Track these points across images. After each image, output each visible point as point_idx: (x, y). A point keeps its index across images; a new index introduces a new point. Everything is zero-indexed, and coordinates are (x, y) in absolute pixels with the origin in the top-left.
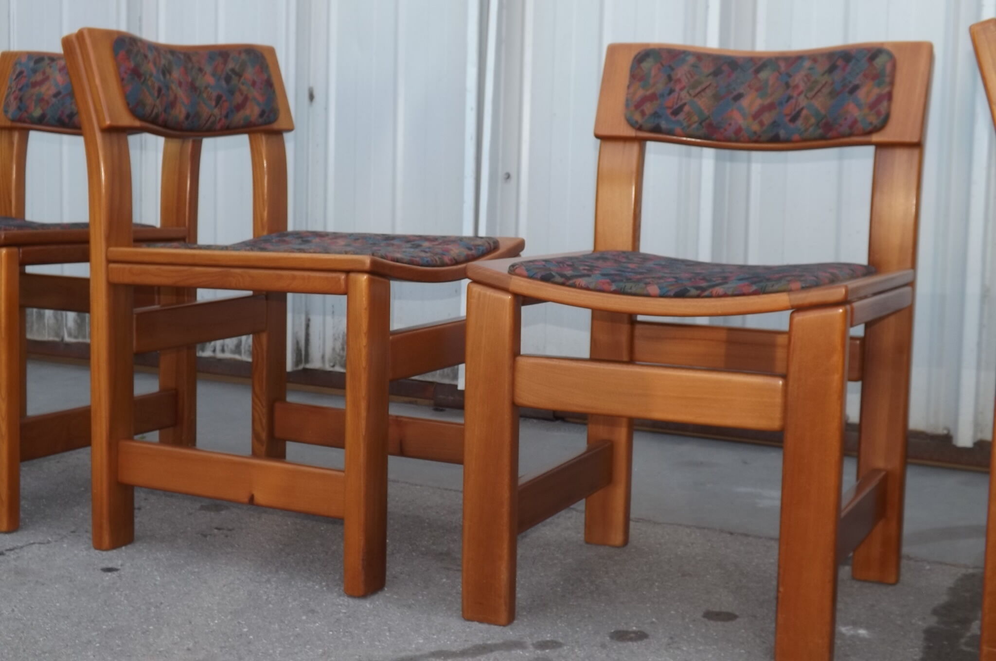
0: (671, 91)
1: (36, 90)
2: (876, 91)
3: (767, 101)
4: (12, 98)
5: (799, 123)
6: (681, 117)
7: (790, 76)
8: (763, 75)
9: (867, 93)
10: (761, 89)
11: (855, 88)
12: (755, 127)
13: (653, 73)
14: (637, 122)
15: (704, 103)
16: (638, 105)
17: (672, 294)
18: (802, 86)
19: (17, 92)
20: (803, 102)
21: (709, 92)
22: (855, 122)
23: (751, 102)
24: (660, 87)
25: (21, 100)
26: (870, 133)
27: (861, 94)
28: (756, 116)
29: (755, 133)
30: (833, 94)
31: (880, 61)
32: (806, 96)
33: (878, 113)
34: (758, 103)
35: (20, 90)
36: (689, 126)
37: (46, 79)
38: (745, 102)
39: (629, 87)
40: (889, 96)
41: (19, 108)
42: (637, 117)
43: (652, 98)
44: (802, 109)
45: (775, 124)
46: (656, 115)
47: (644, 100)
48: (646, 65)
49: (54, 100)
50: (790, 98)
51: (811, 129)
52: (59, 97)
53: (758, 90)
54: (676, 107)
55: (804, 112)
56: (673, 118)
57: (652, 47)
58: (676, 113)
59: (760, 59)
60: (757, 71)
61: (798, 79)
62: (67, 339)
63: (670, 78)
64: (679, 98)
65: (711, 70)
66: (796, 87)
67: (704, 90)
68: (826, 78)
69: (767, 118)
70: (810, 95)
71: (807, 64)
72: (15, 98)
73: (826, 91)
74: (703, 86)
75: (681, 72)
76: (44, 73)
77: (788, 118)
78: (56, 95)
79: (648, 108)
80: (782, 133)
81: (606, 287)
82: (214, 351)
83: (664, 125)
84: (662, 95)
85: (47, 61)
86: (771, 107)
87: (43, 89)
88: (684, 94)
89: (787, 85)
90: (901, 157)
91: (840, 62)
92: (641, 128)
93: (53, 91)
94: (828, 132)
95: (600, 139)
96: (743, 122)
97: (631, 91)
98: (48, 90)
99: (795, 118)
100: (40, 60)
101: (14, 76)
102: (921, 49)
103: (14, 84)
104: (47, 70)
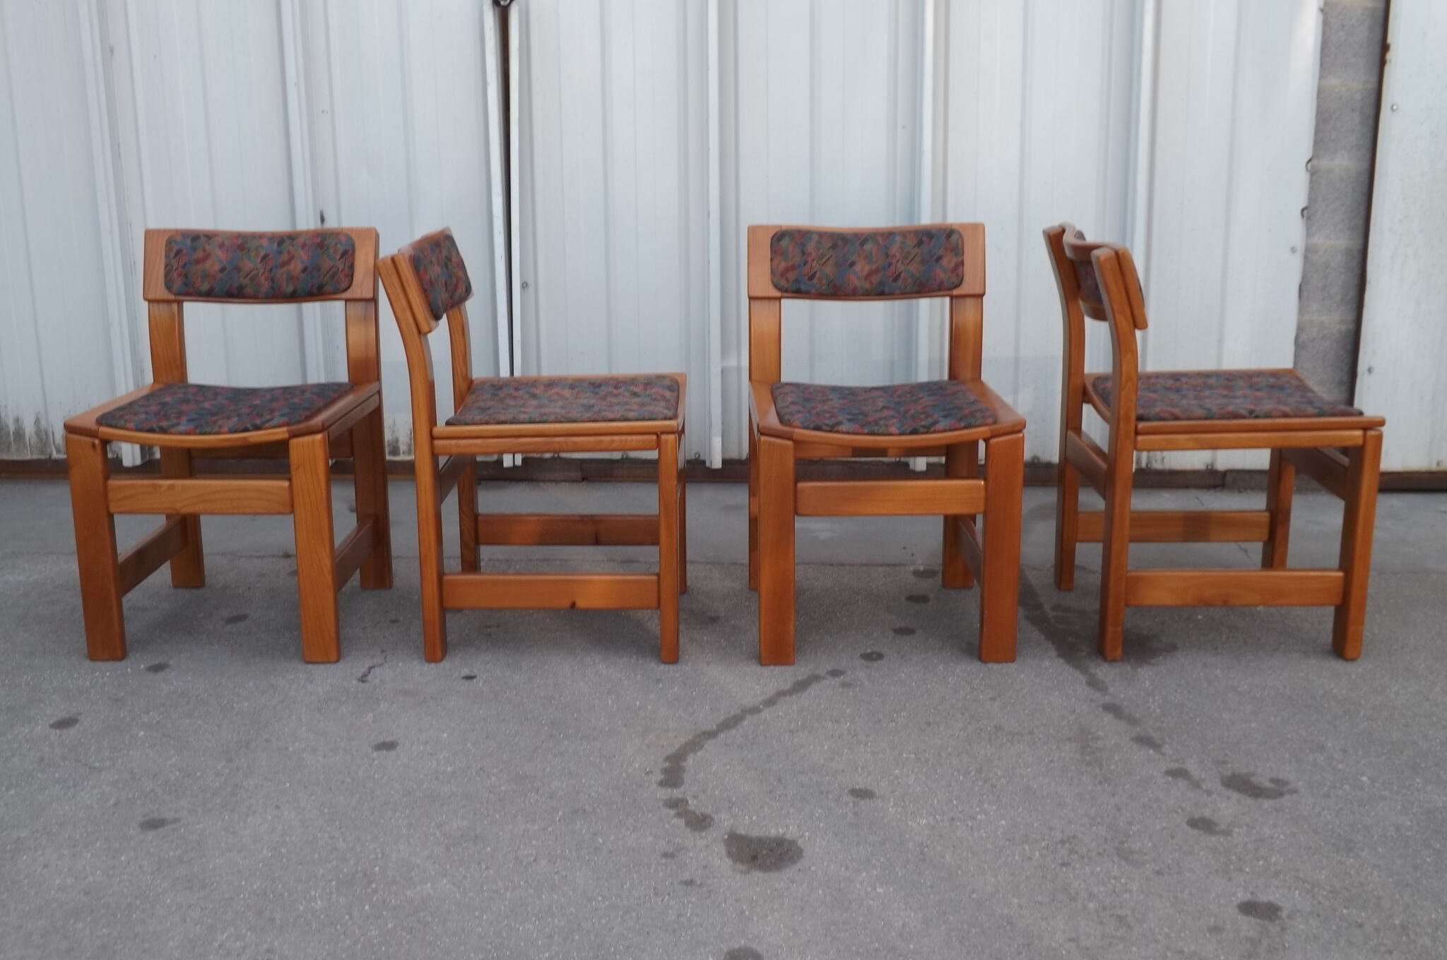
0: (806, 263)
1: (200, 266)
2: (954, 260)
3: (874, 267)
4: (175, 275)
5: (900, 282)
6: (815, 281)
7: (887, 247)
8: (868, 246)
9: (948, 261)
10: (868, 258)
11: (939, 258)
12: (867, 285)
13: (790, 249)
14: (783, 287)
15: (829, 270)
16: (783, 274)
17: (908, 431)
18: (898, 255)
19: (180, 269)
20: (901, 267)
21: (831, 262)
22: (942, 282)
23: (862, 268)
24: (798, 259)
25: (186, 276)
26: (951, 289)
27: (944, 262)
28: (868, 277)
29: (867, 290)
30: (923, 262)
31: (954, 238)
32: (902, 263)
33: (957, 275)
34: (867, 269)
35: (184, 266)
36: (821, 287)
37: (208, 256)
38: (858, 268)
39: (771, 260)
40: (962, 263)
41: (186, 284)
42: (783, 283)
43: (793, 268)
44: (901, 273)
45: (881, 283)
46: (797, 281)
47: (787, 270)
48: (784, 243)
49: (221, 275)
50: (890, 265)
51: (909, 287)
52: (226, 272)
53: (865, 258)
54: (810, 274)
55: (903, 275)
56: (809, 283)
57: (784, 228)
58: (811, 278)
59: (862, 234)
60: (863, 243)
61: (894, 249)
62: (55, 455)
63: (803, 253)
64: (812, 268)
65: (830, 245)
66: (894, 256)
67: (828, 260)
68: (916, 250)
69: (875, 279)
70: (906, 262)
71: (898, 239)
72: (180, 275)
73: (918, 259)
74: (827, 257)
75: (811, 247)
76: (204, 250)
77: (891, 279)
78: (222, 270)
79: (792, 276)
80: (887, 290)
81: (860, 430)
83: (803, 287)
84: (800, 266)
85: (203, 239)
86: (877, 271)
87: (208, 265)
88: (814, 264)
89: (887, 255)
90: (970, 303)
91: (925, 239)
92: (786, 291)
93: (217, 267)
94: (922, 289)
95: (751, 298)
96: (857, 283)
97: (775, 262)
98: (213, 266)
99: (896, 279)
100: (196, 238)
101: (173, 254)
102: (978, 229)
103: (174, 262)
104: (208, 248)
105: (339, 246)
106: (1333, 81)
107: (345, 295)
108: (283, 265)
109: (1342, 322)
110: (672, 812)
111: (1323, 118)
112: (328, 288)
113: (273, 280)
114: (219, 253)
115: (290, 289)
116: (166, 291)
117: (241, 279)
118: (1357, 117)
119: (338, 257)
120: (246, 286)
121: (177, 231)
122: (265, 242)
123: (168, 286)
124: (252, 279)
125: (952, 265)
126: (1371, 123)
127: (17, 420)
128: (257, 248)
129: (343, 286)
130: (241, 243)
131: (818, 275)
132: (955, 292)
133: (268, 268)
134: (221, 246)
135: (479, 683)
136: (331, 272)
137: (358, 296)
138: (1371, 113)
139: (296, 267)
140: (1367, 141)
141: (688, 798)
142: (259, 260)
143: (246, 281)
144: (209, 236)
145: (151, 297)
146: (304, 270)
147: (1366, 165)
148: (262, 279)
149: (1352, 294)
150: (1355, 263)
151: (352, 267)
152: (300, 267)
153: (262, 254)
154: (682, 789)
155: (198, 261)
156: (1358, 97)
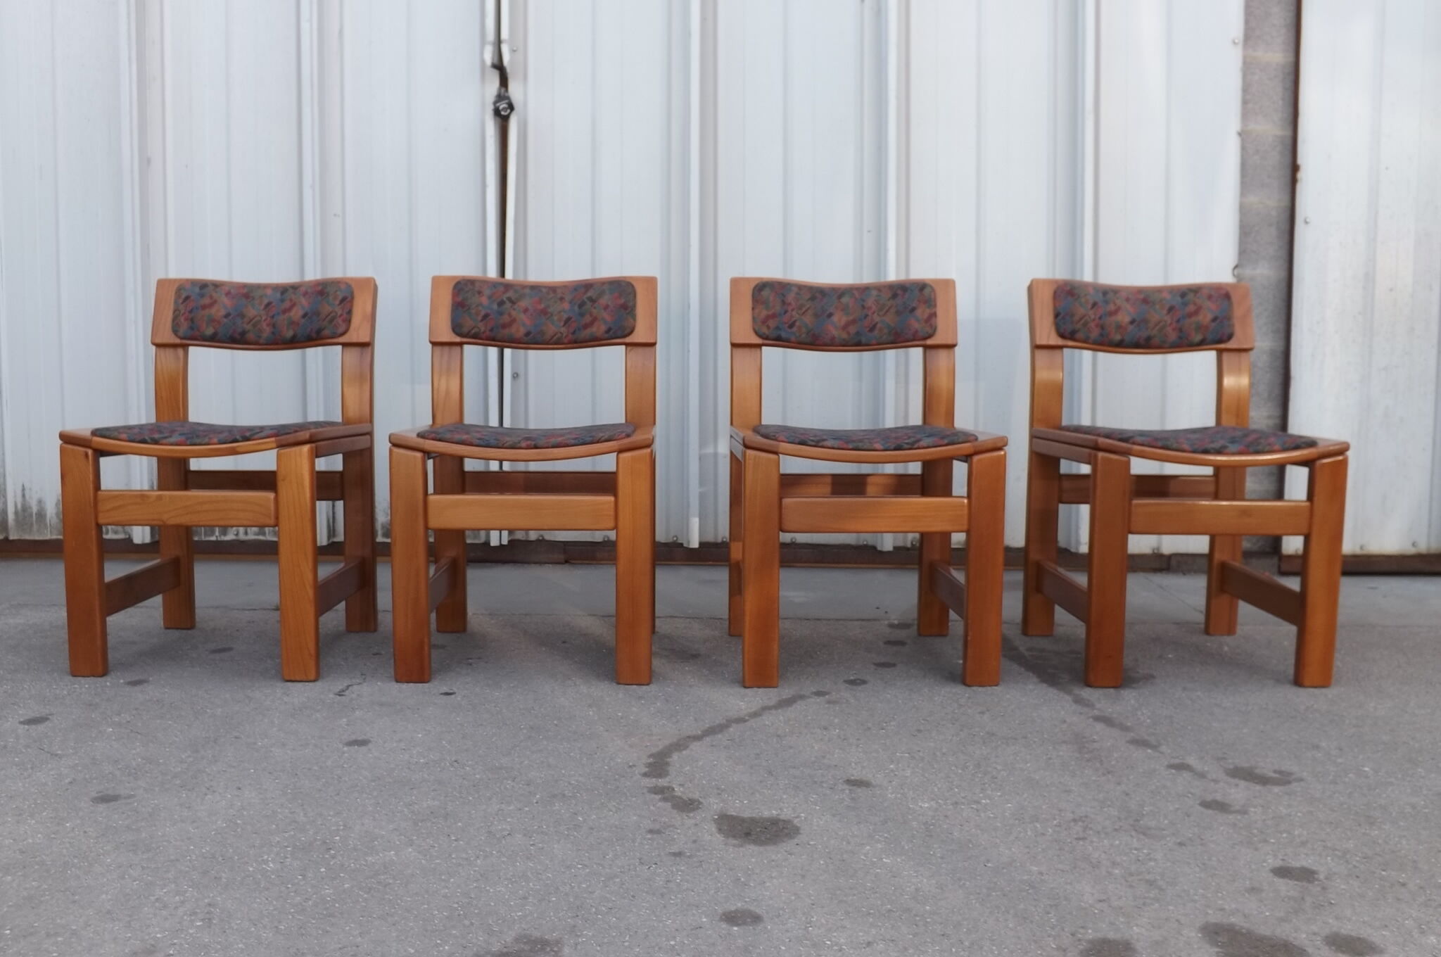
0: (786, 312)
1: (207, 312)
2: (928, 311)
3: (851, 318)
4: (182, 319)
5: (876, 332)
6: (795, 329)
7: (863, 301)
8: (845, 300)
9: (922, 312)
10: (845, 309)
11: (913, 310)
12: (844, 336)
13: (771, 299)
14: (764, 334)
15: (808, 319)
16: (764, 322)
18: (874, 308)
19: (187, 314)
20: (877, 318)
21: (810, 312)
22: (916, 331)
23: (839, 319)
24: (778, 308)
25: (192, 320)
26: (924, 339)
27: (919, 312)
28: (845, 327)
29: (844, 340)
30: (898, 313)
31: (927, 291)
32: (878, 315)
33: (931, 326)
34: (844, 320)
35: (191, 312)
36: (800, 336)
37: (214, 302)
38: (835, 319)
39: (753, 309)
40: (934, 315)
41: (192, 328)
42: (765, 330)
43: (773, 316)
44: (877, 323)
45: (858, 333)
46: (778, 328)
47: (768, 317)
48: (766, 293)
49: (225, 320)
50: (866, 316)
52: (230, 318)
53: (842, 310)
54: (790, 322)
55: (878, 326)
56: (789, 330)
57: (765, 281)
58: (791, 326)
59: (839, 289)
60: (840, 297)
61: (870, 302)
63: (784, 303)
64: (792, 316)
66: (870, 308)
67: (806, 311)
68: (891, 303)
69: (853, 329)
70: (881, 313)
71: (874, 292)
72: (186, 319)
73: (893, 310)
74: (806, 307)
75: (790, 298)
76: (211, 297)
77: (868, 329)
78: (227, 316)
79: (772, 323)
80: (863, 339)
82: (237, 535)
83: (784, 335)
84: (780, 314)
85: (211, 287)
86: (854, 322)
87: (213, 311)
88: (794, 313)
89: (863, 307)
90: (943, 354)
91: (899, 292)
92: (767, 338)
93: (223, 312)
94: (898, 340)
95: (734, 345)
96: (835, 333)
97: (757, 311)
98: (218, 312)
99: (872, 329)
100: (204, 285)
101: (181, 301)
102: (949, 285)
103: (182, 307)
104: (214, 294)
105: (338, 293)
106: (1252, 199)
107: (342, 340)
108: (285, 311)
109: (1269, 417)
110: (658, 797)
111: (1245, 232)
112: (326, 332)
113: (274, 326)
114: (225, 300)
115: (289, 334)
116: (173, 335)
117: (245, 326)
118: (1273, 231)
119: (337, 302)
120: (249, 331)
121: (187, 280)
122: (269, 292)
123: (175, 332)
124: (254, 326)
125: (926, 316)
126: (1287, 236)
127: (40, 502)
128: (261, 297)
129: (341, 330)
130: (247, 292)
131: (797, 324)
132: (929, 342)
133: (271, 314)
134: (228, 294)
135: (458, 698)
136: (330, 317)
137: (355, 340)
138: (1286, 227)
139: (296, 314)
140: (1283, 253)
141: (674, 786)
142: (263, 307)
143: (248, 327)
144: (216, 285)
145: (158, 341)
146: (304, 316)
147: (1283, 274)
148: (264, 325)
149: (1277, 391)
150: (1279, 363)
151: (350, 312)
152: (301, 313)
153: (266, 301)
154: (667, 779)
155: (204, 307)
156: (1274, 213)
